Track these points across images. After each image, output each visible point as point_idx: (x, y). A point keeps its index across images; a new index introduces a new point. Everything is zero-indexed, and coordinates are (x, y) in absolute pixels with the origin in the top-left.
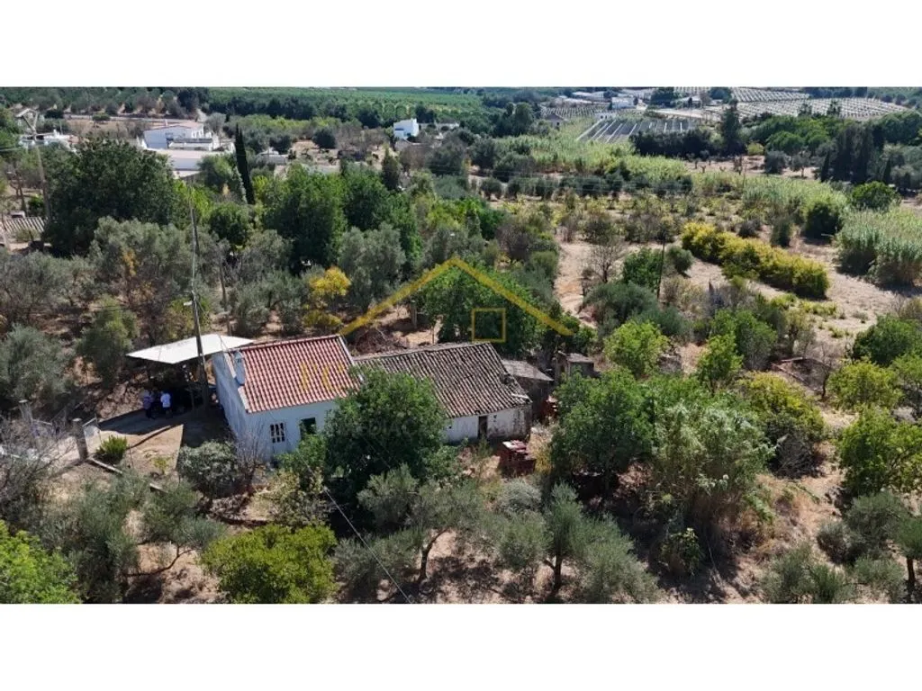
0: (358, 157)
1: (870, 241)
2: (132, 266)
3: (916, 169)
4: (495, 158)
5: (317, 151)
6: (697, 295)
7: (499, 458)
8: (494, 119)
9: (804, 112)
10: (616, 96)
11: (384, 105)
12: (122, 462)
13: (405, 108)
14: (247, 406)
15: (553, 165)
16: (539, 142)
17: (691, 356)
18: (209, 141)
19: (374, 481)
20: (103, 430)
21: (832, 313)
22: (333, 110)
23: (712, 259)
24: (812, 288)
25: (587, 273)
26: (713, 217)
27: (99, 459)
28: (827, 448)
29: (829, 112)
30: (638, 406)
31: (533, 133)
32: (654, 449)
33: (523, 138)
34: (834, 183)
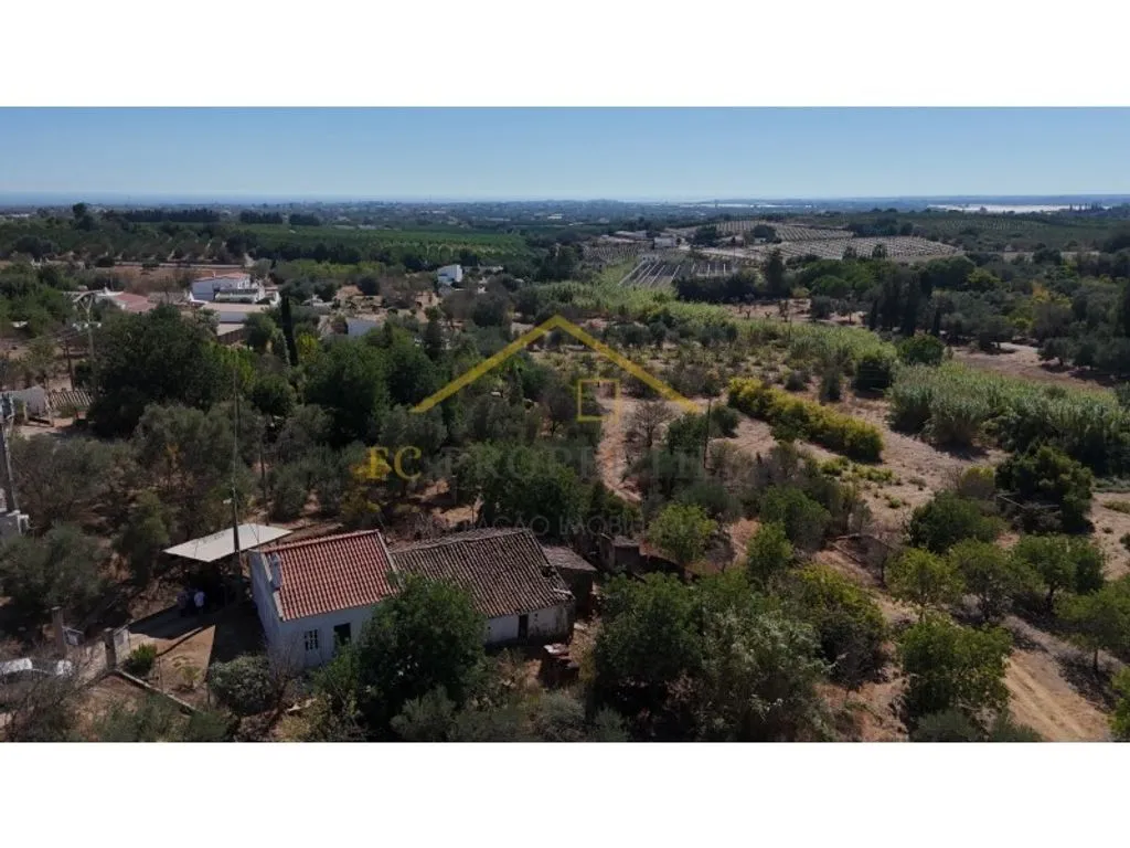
0: (403, 305)
1: (924, 399)
2: (174, 458)
3: (967, 316)
4: (537, 306)
5: (361, 297)
6: (746, 460)
7: (539, 662)
8: (537, 262)
9: (850, 254)
10: (659, 236)
11: (428, 247)
12: (150, 674)
13: (449, 250)
14: (281, 614)
15: (597, 311)
16: (582, 288)
17: (743, 532)
18: (255, 291)
19: (409, 706)
20: (133, 633)
21: (887, 479)
22: (378, 254)
23: (759, 416)
24: (865, 450)
25: (631, 435)
26: (758, 368)
27: (126, 670)
28: (890, 647)
29: (874, 255)
30: (685, 615)
31: (576, 278)
32: (704, 662)
33: (566, 284)
34: (882, 333)
